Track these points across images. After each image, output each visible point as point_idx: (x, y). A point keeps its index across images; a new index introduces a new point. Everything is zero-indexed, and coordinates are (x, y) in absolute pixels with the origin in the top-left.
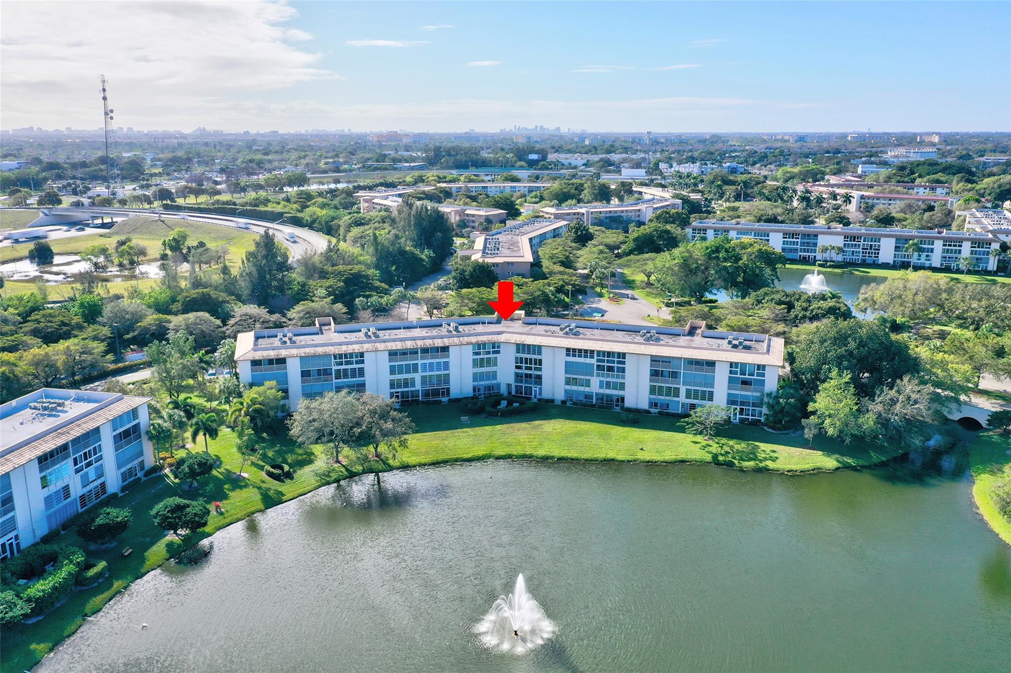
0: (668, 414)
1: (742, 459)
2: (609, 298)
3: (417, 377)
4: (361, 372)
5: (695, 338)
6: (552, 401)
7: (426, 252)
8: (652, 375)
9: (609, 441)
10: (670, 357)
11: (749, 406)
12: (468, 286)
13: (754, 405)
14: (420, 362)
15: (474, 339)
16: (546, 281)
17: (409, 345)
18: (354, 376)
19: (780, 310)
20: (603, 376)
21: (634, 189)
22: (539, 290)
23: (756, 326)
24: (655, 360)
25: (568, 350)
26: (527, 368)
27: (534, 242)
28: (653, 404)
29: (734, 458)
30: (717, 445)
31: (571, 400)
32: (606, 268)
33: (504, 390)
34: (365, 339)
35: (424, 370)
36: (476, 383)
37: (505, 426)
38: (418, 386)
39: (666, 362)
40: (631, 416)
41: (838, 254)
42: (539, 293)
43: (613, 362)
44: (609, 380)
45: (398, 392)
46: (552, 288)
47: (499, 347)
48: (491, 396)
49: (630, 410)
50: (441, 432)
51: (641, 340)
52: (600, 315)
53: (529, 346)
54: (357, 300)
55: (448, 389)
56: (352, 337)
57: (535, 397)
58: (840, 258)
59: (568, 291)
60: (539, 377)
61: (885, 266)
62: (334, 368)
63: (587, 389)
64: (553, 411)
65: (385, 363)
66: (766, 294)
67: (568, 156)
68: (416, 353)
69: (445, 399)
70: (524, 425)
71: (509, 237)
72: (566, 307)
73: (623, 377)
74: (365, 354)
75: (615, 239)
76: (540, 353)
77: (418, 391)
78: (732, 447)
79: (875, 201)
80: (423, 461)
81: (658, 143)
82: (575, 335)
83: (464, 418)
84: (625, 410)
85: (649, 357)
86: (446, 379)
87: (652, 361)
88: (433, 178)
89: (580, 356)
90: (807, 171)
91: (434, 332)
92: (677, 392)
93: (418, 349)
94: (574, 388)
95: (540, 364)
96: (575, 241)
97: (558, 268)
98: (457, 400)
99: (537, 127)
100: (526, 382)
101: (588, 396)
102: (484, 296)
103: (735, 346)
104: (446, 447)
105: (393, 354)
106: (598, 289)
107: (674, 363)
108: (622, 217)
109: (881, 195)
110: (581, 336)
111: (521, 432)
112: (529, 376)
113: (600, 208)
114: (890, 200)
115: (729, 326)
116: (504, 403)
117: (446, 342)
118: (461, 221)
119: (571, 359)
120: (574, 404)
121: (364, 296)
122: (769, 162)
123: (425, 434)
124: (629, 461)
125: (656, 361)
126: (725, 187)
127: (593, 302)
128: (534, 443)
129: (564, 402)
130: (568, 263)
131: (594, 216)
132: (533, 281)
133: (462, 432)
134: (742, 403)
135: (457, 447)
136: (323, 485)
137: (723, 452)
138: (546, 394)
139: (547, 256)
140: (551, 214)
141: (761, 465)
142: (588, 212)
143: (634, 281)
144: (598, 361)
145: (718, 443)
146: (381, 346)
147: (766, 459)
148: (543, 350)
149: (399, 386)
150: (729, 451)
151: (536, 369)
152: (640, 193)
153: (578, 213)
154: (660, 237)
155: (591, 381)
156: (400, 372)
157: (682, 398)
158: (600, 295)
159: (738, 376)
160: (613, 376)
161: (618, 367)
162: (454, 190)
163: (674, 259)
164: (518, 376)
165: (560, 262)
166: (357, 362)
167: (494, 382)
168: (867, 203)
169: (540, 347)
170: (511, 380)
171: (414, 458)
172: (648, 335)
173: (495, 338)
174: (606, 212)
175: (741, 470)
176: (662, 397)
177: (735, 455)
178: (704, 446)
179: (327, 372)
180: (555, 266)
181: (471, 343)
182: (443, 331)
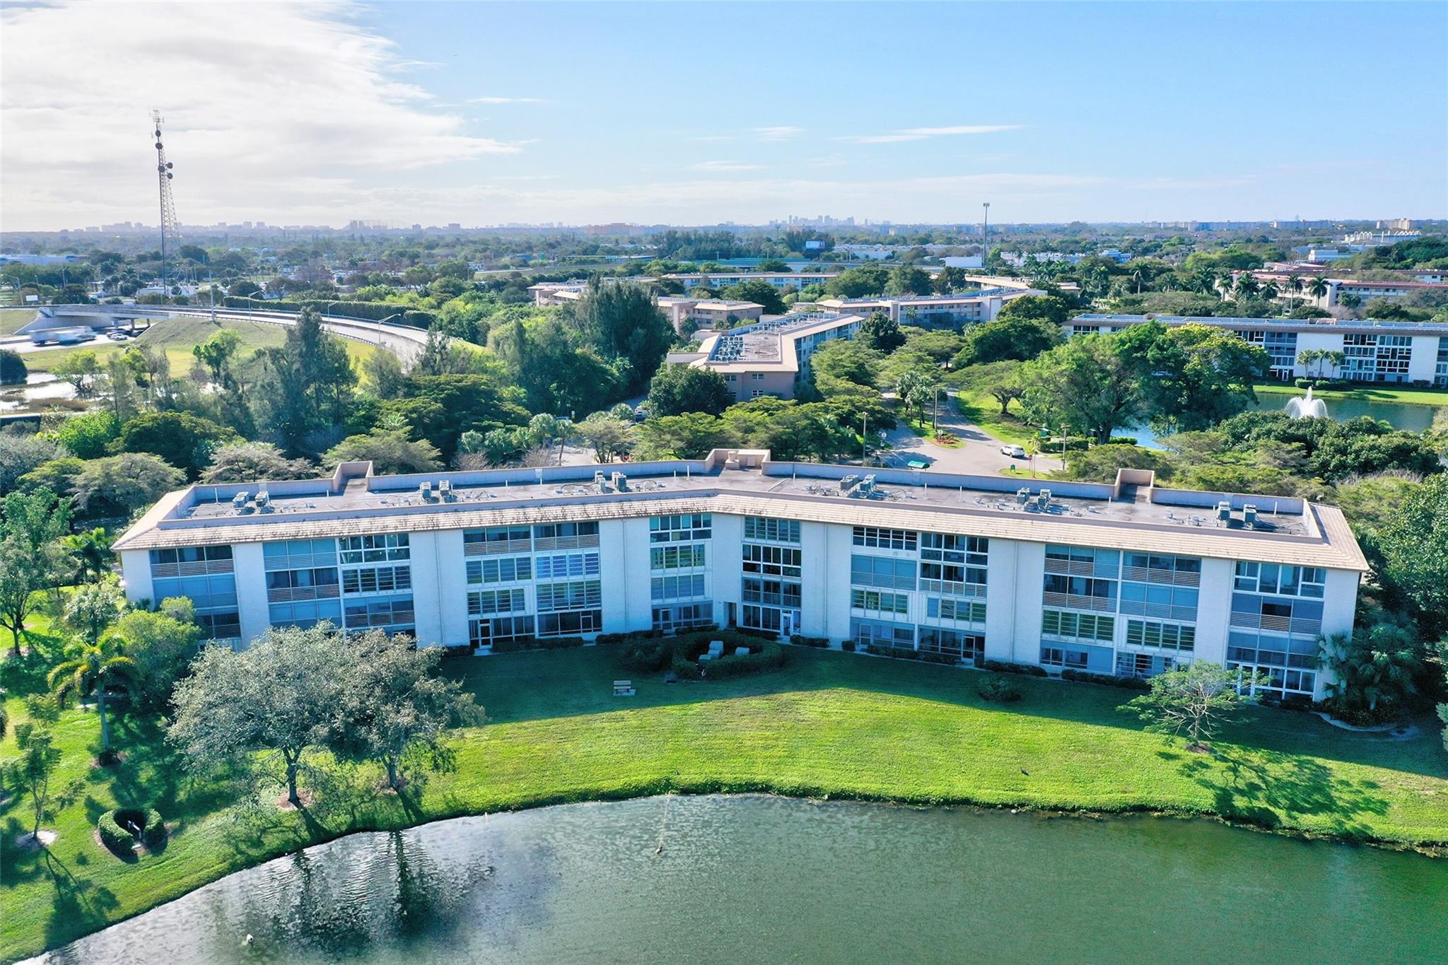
0: (1085, 678)
1: (1293, 807)
2: (936, 436)
3: (530, 588)
4: (404, 577)
5: (1137, 505)
6: (824, 642)
7: (618, 361)
8: (1047, 588)
9: (954, 748)
10: (1091, 549)
11: (1282, 663)
12: (677, 411)
13: (1294, 661)
14: (534, 555)
15: (652, 507)
16: (820, 405)
17: (510, 517)
18: (387, 586)
19: (1289, 452)
20: (936, 588)
21: (968, 279)
22: (807, 417)
23: (1263, 481)
24: (1055, 553)
25: (858, 530)
26: (769, 570)
27: (804, 346)
28: (1050, 654)
29: (1275, 803)
30: (1223, 765)
31: (865, 641)
32: (928, 385)
33: (719, 617)
34: (424, 504)
35: (544, 572)
36: (658, 602)
37: (712, 705)
38: (531, 608)
39: (1082, 559)
40: (1001, 683)
41: (1335, 365)
42: (805, 422)
43: (960, 558)
44: (951, 597)
45: (487, 621)
46: (831, 417)
47: (707, 524)
48: (691, 630)
49: (998, 668)
50: (562, 720)
51: (1020, 509)
52: (922, 465)
53: (773, 521)
54: (464, 434)
55: (598, 615)
56: (400, 500)
57: (787, 633)
58: (1336, 373)
59: (862, 421)
60: (795, 590)
61: (1421, 386)
62: (342, 567)
63: (900, 618)
64: (825, 666)
65: (456, 557)
66: (1252, 422)
67: (865, 247)
68: (527, 535)
69: (589, 636)
70: (756, 702)
71: (762, 338)
72: (858, 452)
73: (983, 592)
74: (411, 538)
75: (943, 343)
76: (796, 537)
77: (532, 617)
78: (1260, 771)
79: (1362, 292)
80: (503, 798)
81: (994, 233)
82: (874, 497)
83: (622, 685)
84: (988, 667)
85: (1043, 547)
86: (594, 591)
87: (1048, 556)
88: (658, 268)
89: (885, 544)
90: (1233, 257)
91: (577, 491)
92: (1106, 629)
93: (529, 526)
94: (872, 614)
95: (798, 562)
96: (872, 346)
97: (844, 384)
98: (616, 639)
99: (821, 217)
100: (767, 600)
101: (903, 633)
102: (701, 428)
103: (1236, 524)
104: (566, 759)
105: (473, 537)
106: (916, 423)
107: (1099, 561)
108: (952, 314)
109: (1372, 283)
110: (887, 501)
111: (746, 720)
112: (773, 587)
113: (914, 301)
114: (1387, 290)
115: (1204, 481)
116: (716, 647)
117: (592, 512)
118: (689, 320)
119: (865, 550)
120: (871, 649)
121: (478, 429)
122: (1164, 252)
123: (525, 724)
124: (1006, 806)
125: (1057, 556)
126: (1111, 278)
127: (907, 445)
128: (774, 752)
129: (848, 646)
130: (861, 376)
131: (905, 312)
132: (797, 404)
133: (610, 720)
134: (1265, 657)
135: (591, 760)
136: (234, 868)
137: (1241, 784)
138: (810, 627)
139: (825, 366)
140: (836, 309)
141: (1349, 825)
142: (895, 306)
143: (979, 410)
144: (925, 555)
145: (1225, 760)
146: (445, 520)
147: (1355, 807)
148: (805, 531)
149: (489, 607)
150: (1257, 781)
151: (787, 572)
152: (978, 284)
153: (880, 308)
154: (1020, 337)
155: (910, 599)
156: (492, 577)
157: (1119, 642)
158: (921, 433)
159: (1257, 593)
160: (958, 590)
161: (969, 570)
162: (687, 284)
163: (1058, 363)
164: (750, 588)
165: (846, 374)
166: (393, 556)
167: (698, 599)
168: (1348, 296)
169: (796, 524)
170: (735, 594)
171: (482, 790)
172: (1035, 499)
173: (699, 504)
174: (926, 307)
175: (1299, 838)
176: (1072, 639)
177: (1276, 794)
178: (1189, 767)
179: (324, 577)
180: (839, 381)
181: (646, 515)
182: (596, 489)
